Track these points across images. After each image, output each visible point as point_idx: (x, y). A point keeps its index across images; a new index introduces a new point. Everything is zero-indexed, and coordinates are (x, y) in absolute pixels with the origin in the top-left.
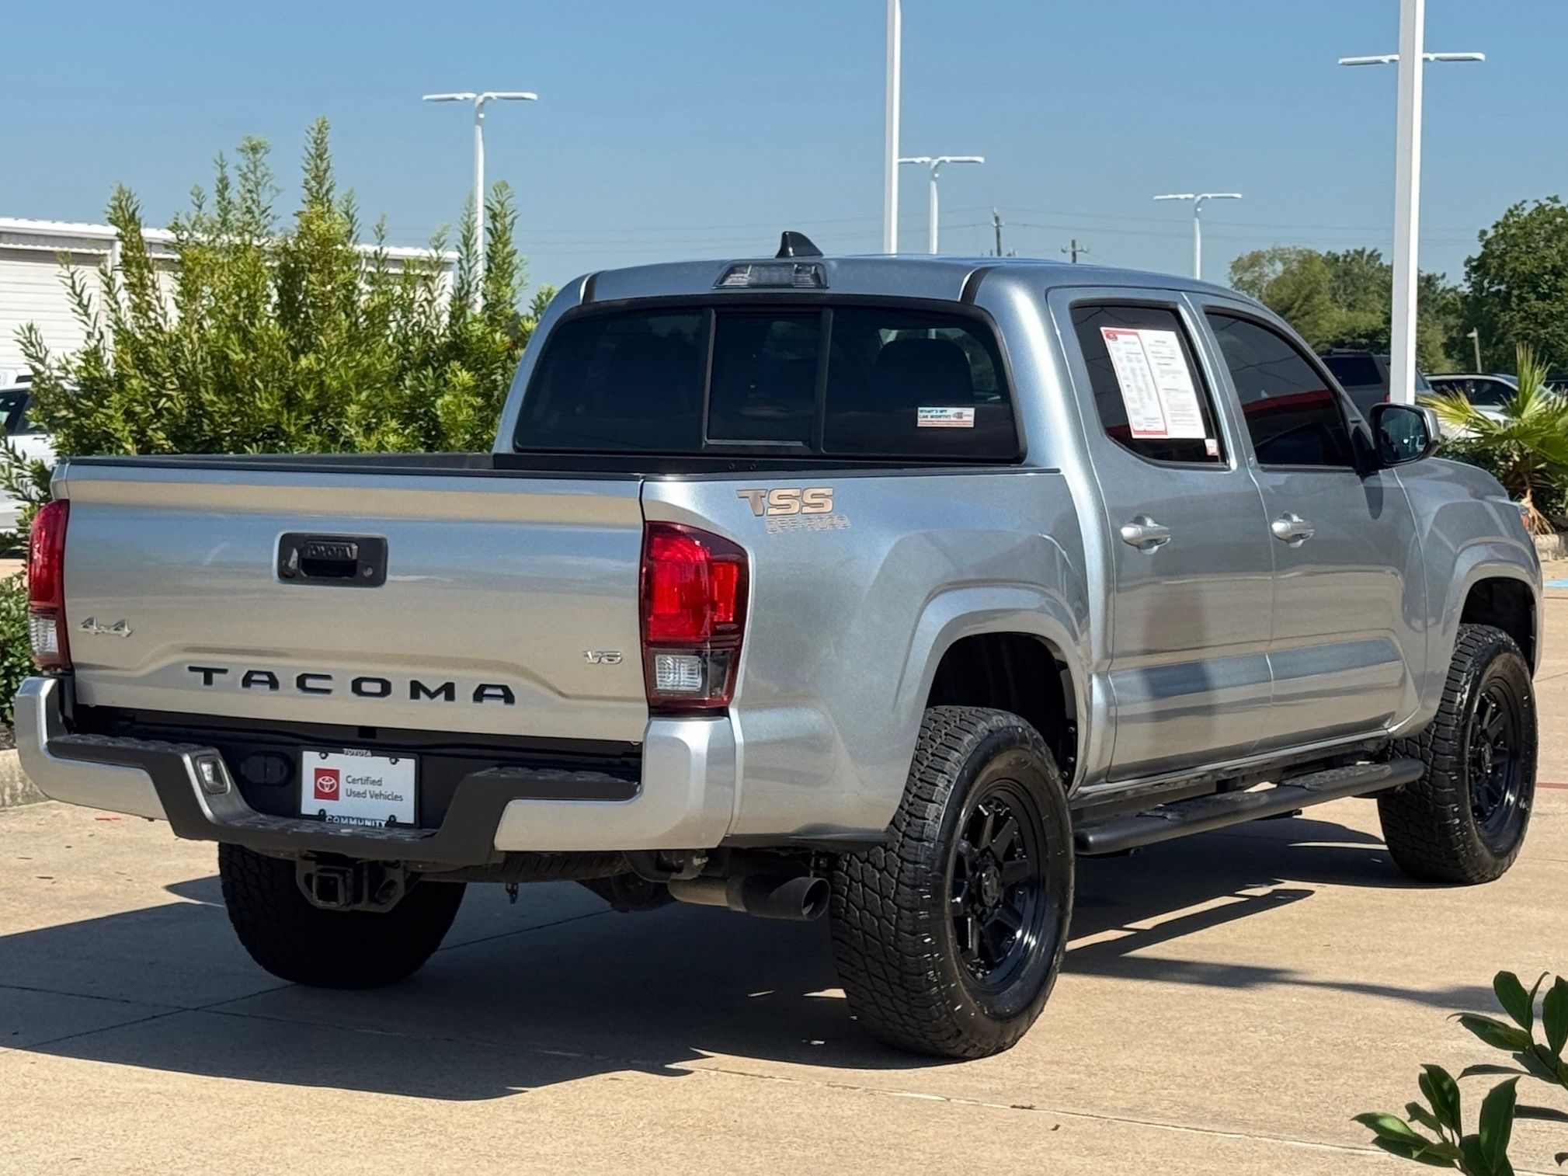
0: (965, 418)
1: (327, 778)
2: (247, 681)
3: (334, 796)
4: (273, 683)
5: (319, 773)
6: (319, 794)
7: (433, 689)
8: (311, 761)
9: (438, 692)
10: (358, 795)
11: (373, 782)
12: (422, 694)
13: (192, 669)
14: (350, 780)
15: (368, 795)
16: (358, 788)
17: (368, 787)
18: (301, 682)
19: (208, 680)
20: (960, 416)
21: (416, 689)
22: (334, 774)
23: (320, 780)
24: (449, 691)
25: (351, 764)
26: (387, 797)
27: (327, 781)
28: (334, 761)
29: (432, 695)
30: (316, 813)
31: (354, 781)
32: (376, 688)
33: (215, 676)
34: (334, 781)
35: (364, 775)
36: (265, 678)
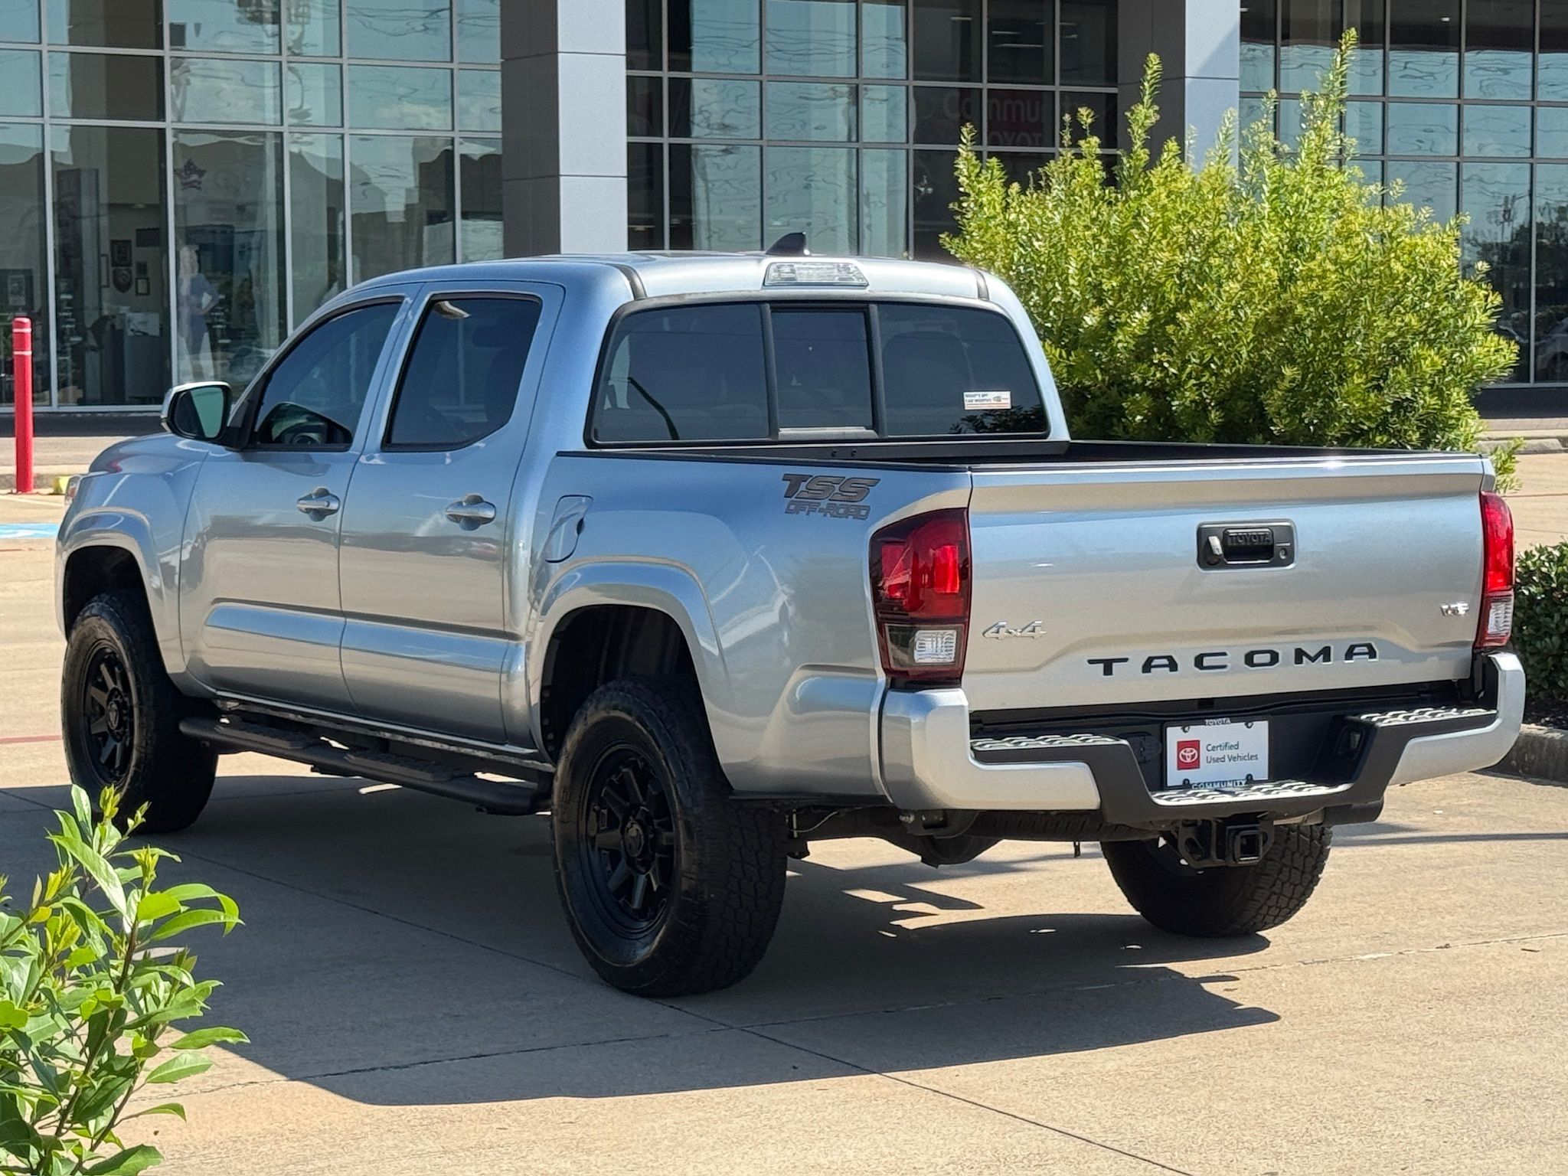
0: (1003, 401)
1: (1188, 749)
2: (1147, 667)
3: (1195, 764)
4: (1173, 665)
5: (1182, 745)
6: (1182, 766)
7: (1312, 655)
8: (1174, 735)
9: (1317, 656)
10: (1217, 760)
11: (1231, 747)
12: (1304, 658)
13: (1091, 662)
14: (1210, 748)
15: (1227, 759)
16: (1219, 754)
17: (1228, 752)
18: (1199, 661)
19: (1108, 671)
20: (998, 399)
21: (1300, 655)
22: (1195, 744)
23: (1182, 752)
24: (1326, 653)
25: (1210, 734)
26: (1243, 758)
27: (1188, 753)
28: (1195, 732)
29: (1313, 659)
30: (1181, 783)
31: (1213, 748)
32: (1267, 658)
33: (1115, 665)
34: (1195, 751)
35: (1222, 742)
36: (1165, 662)
